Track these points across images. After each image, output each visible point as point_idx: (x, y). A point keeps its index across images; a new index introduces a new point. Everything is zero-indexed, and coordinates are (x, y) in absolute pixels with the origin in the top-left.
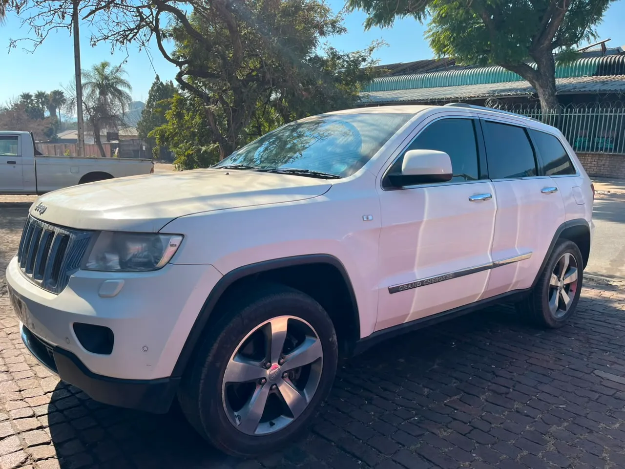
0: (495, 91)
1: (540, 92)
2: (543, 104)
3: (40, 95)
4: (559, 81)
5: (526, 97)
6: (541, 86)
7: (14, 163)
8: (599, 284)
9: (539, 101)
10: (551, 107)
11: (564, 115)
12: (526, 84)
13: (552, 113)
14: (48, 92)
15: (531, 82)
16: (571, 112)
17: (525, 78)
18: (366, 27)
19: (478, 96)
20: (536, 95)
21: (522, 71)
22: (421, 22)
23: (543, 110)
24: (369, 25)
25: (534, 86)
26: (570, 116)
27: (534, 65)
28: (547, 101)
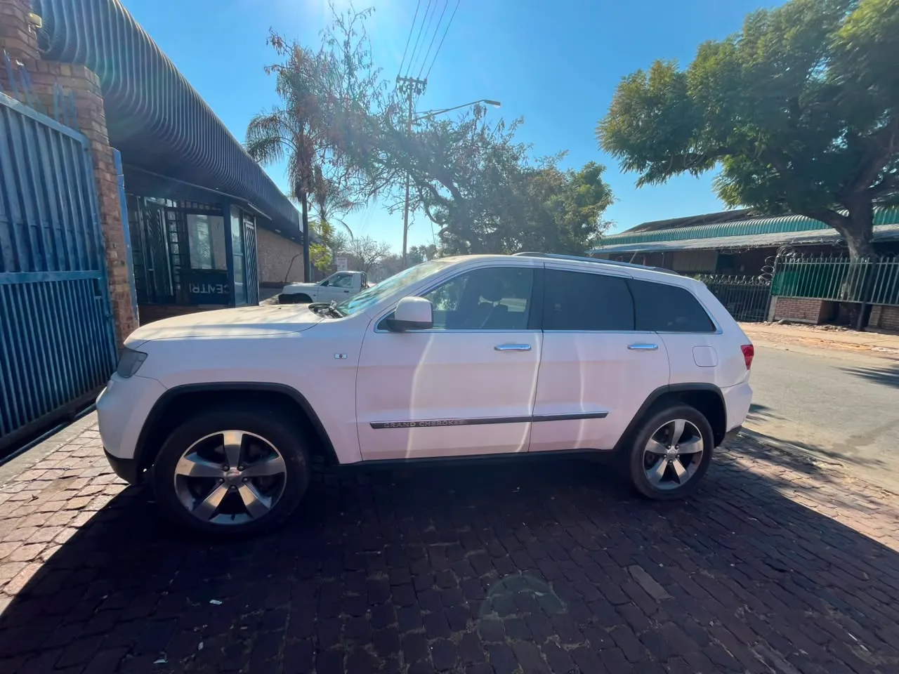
0: (792, 239)
1: (850, 239)
2: (852, 251)
3: (423, 248)
4: (879, 229)
5: (831, 245)
6: (851, 234)
7: (348, 292)
8: (797, 460)
9: (847, 250)
10: (862, 254)
11: (881, 264)
12: (833, 232)
13: (864, 262)
14: (427, 245)
15: (838, 229)
16: (891, 261)
17: (831, 225)
18: (637, 186)
19: (770, 244)
20: (844, 243)
21: (828, 218)
22: (697, 177)
23: (851, 259)
24: (641, 182)
25: (842, 234)
26: (890, 266)
27: (845, 213)
28: (857, 249)
